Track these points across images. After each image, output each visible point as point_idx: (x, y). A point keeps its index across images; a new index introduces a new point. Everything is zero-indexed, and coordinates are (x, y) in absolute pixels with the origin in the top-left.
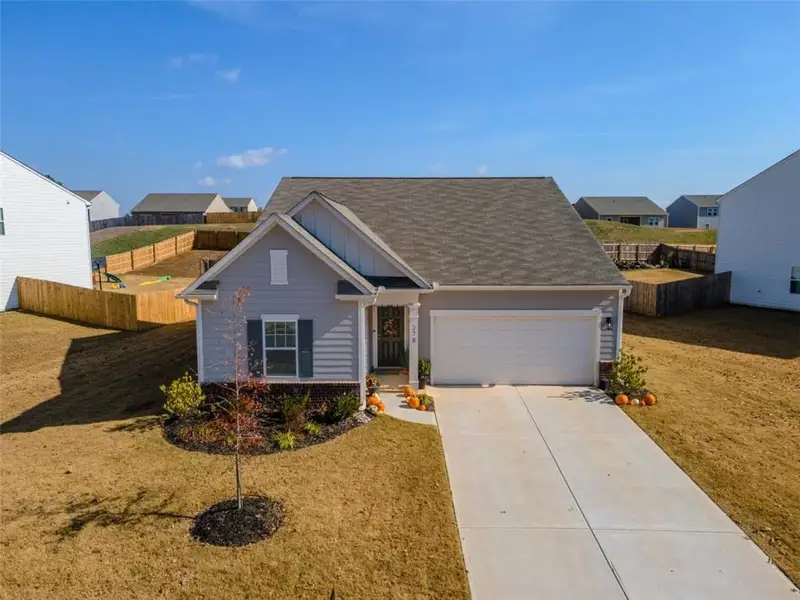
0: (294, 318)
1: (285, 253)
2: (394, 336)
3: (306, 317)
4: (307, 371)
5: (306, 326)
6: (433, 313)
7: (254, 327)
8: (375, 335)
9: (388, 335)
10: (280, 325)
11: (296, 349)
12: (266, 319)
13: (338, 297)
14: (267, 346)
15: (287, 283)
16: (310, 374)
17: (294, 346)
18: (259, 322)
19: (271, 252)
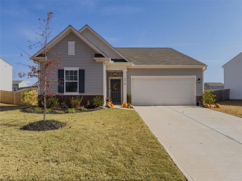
0: (77, 69)
1: (74, 43)
2: (117, 90)
3: (82, 68)
4: (82, 90)
5: (82, 72)
6: (132, 77)
7: (61, 73)
8: (110, 90)
9: (115, 90)
10: (71, 71)
11: (78, 81)
12: (66, 69)
13: (95, 58)
14: (66, 80)
15: (75, 55)
16: (83, 92)
17: (77, 80)
18: (63, 70)
19: (69, 42)
